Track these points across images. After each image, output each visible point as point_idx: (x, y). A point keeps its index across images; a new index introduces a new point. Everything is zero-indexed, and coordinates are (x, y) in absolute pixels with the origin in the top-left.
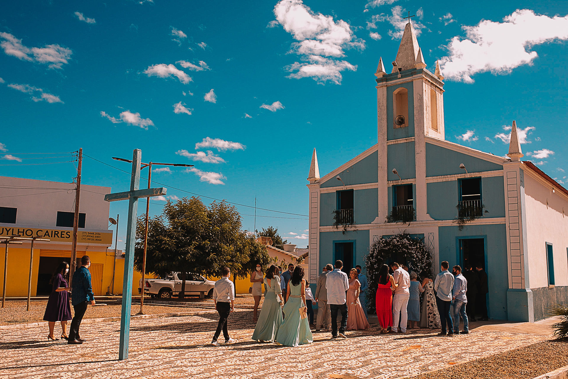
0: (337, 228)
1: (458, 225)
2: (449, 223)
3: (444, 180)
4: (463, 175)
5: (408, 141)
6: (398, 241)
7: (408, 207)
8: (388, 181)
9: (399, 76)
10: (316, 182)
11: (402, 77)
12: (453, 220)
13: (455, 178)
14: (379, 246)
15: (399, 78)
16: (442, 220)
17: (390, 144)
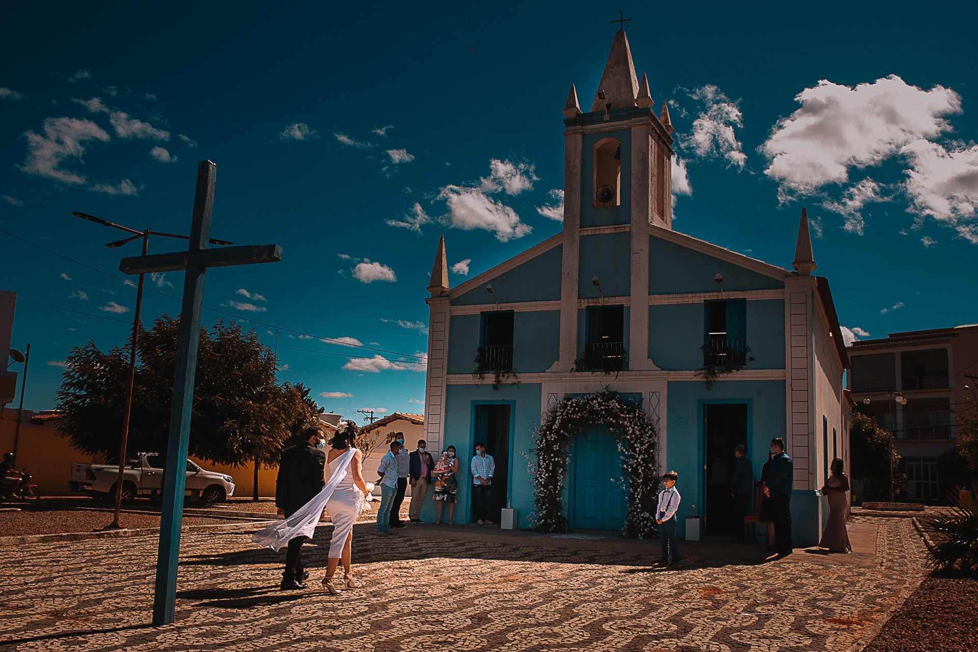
0: (482, 378)
1: (704, 380)
2: (687, 376)
3: (681, 301)
4: (715, 294)
5: (617, 231)
6: (600, 404)
7: (614, 346)
8: (579, 298)
9: (606, 117)
10: (443, 295)
11: (611, 120)
12: (695, 370)
13: (699, 299)
14: (562, 413)
15: (607, 121)
16: (676, 371)
17: (585, 233)
